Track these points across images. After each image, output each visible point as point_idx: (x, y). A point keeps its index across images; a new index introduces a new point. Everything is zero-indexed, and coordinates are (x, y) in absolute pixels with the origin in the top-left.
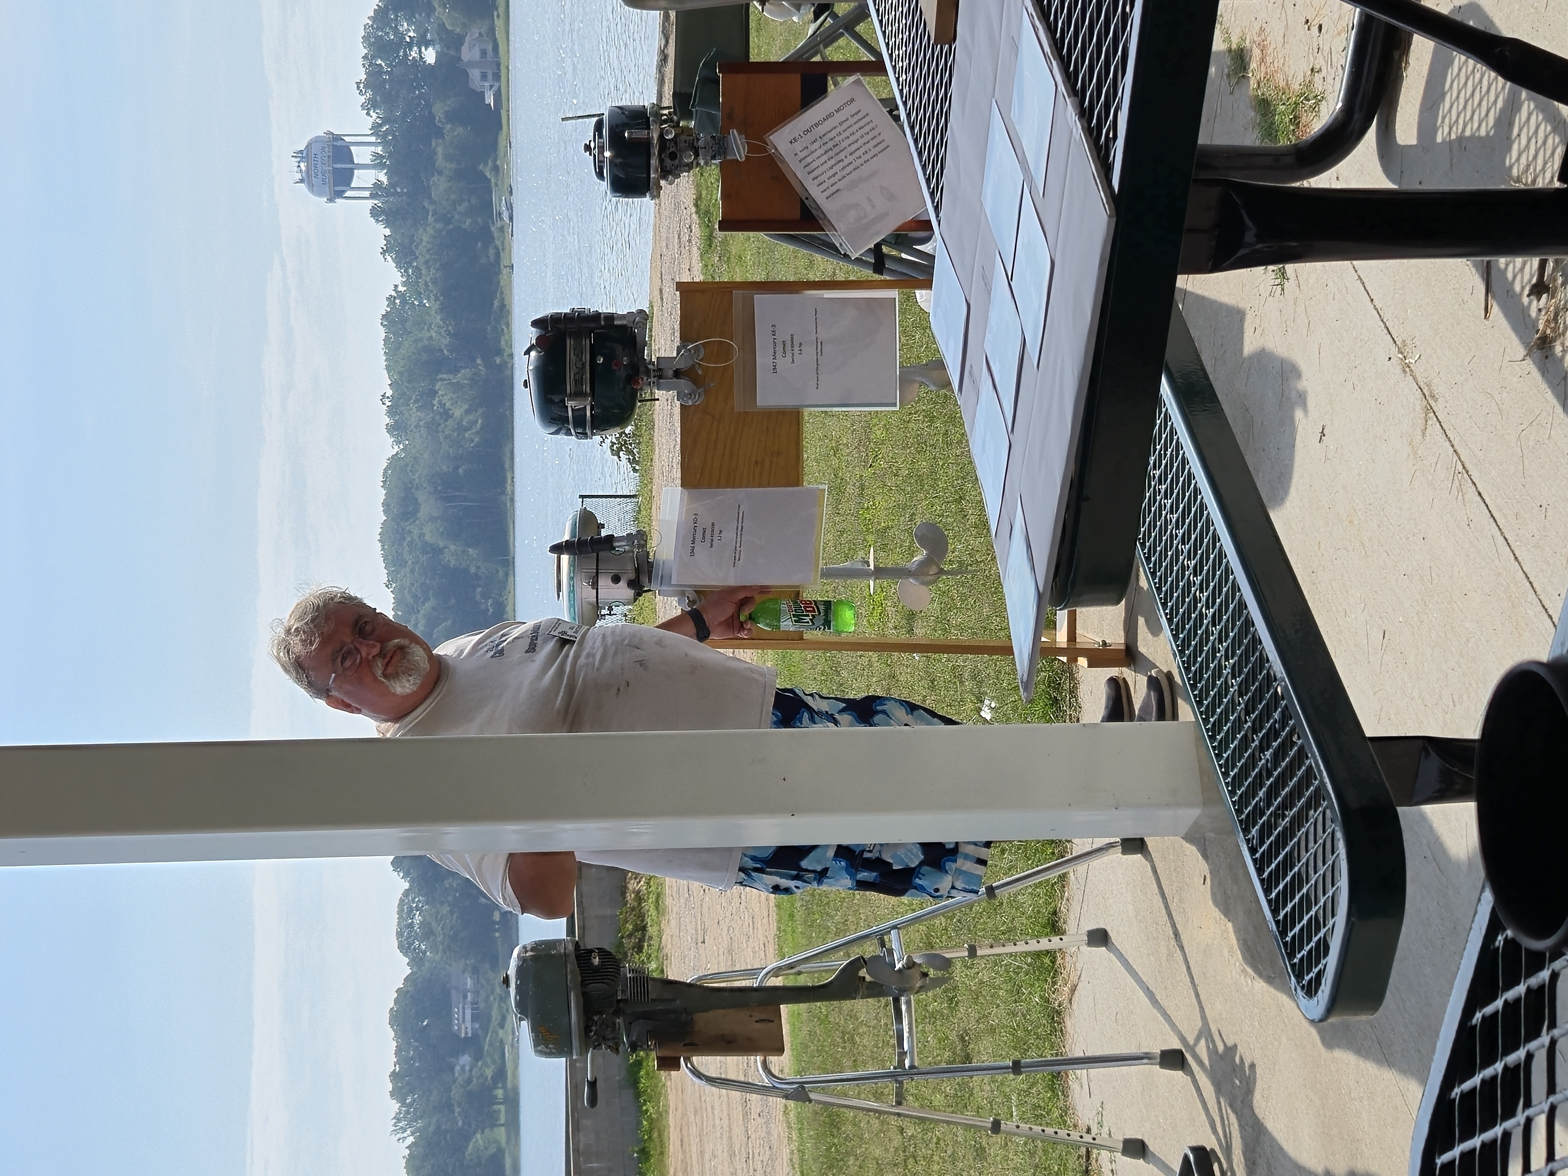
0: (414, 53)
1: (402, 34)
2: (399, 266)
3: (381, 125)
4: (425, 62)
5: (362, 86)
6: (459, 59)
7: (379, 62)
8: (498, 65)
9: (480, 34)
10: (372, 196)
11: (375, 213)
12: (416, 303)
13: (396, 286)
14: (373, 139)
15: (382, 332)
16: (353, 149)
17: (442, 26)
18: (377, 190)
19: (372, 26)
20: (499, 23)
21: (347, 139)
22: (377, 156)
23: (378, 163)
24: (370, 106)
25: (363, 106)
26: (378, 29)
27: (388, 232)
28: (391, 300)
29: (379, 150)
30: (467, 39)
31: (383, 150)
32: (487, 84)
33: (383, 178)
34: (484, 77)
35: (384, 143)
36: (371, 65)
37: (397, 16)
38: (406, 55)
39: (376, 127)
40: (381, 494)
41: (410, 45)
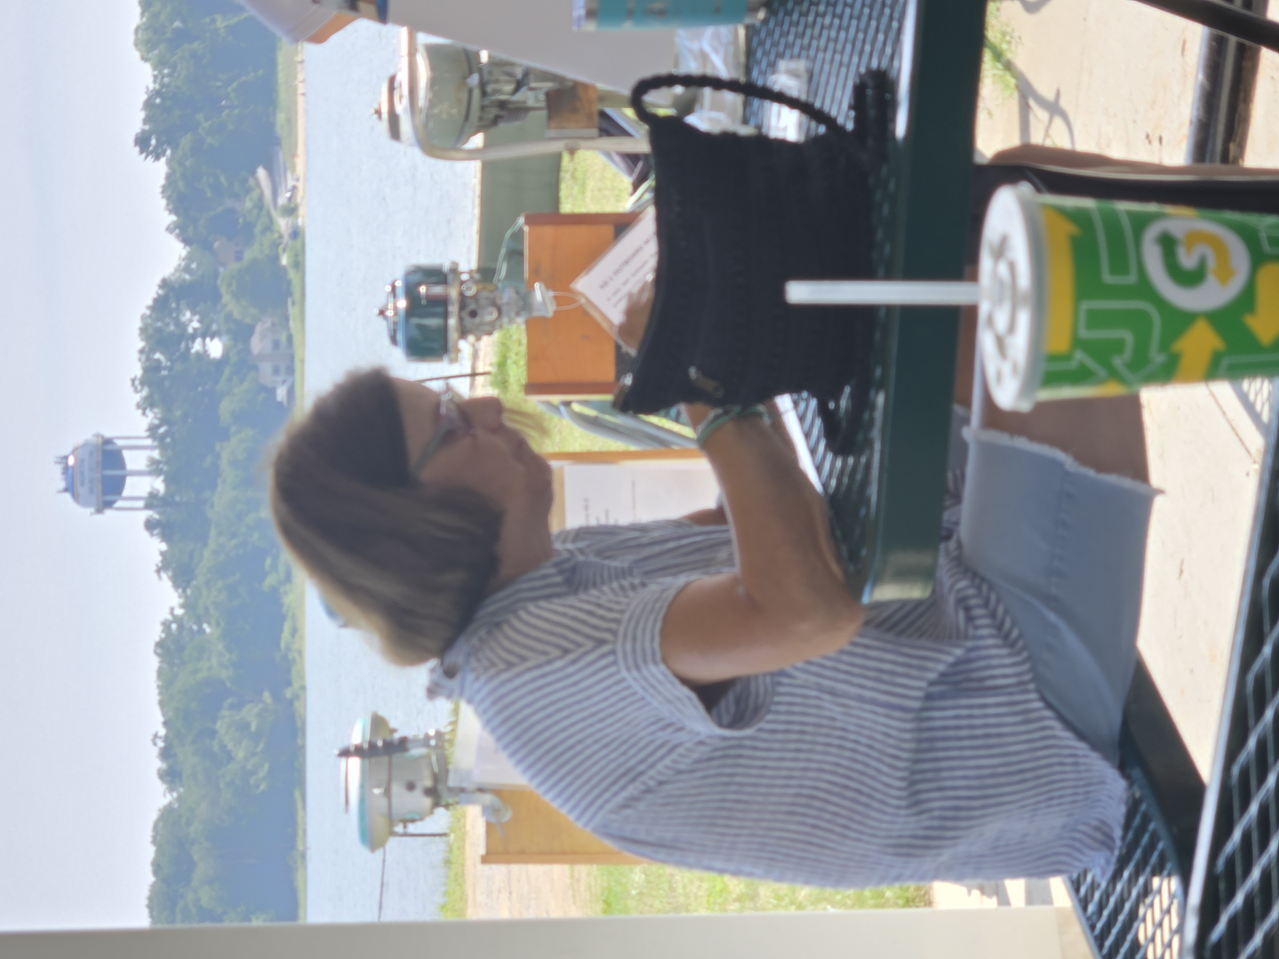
0: (197, 346)
1: (184, 323)
2: (176, 586)
3: (158, 427)
4: (209, 355)
5: (137, 383)
6: (249, 351)
7: (158, 356)
8: (292, 358)
9: (273, 324)
10: (148, 506)
11: (150, 525)
12: (195, 628)
13: (172, 610)
14: (149, 442)
15: (154, 662)
16: (126, 454)
17: (229, 317)
18: (152, 501)
19: (150, 316)
20: (293, 311)
21: (119, 443)
22: (153, 462)
23: (155, 469)
24: (147, 404)
25: (138, 406)
26: (157, 320)
27: (164, 547)
28: (166, 625)
29: (156, 454)
30: (258, 328)
31: (162, 454)
32: (280, 379)
33: (159, 485)
34: (276, 371)
35: (163, 447)
36: (148, 359)
37: (178, 305)
38: (188, 349)
39: (152, 430)
40: (150, 851)
41: (193, 337)
